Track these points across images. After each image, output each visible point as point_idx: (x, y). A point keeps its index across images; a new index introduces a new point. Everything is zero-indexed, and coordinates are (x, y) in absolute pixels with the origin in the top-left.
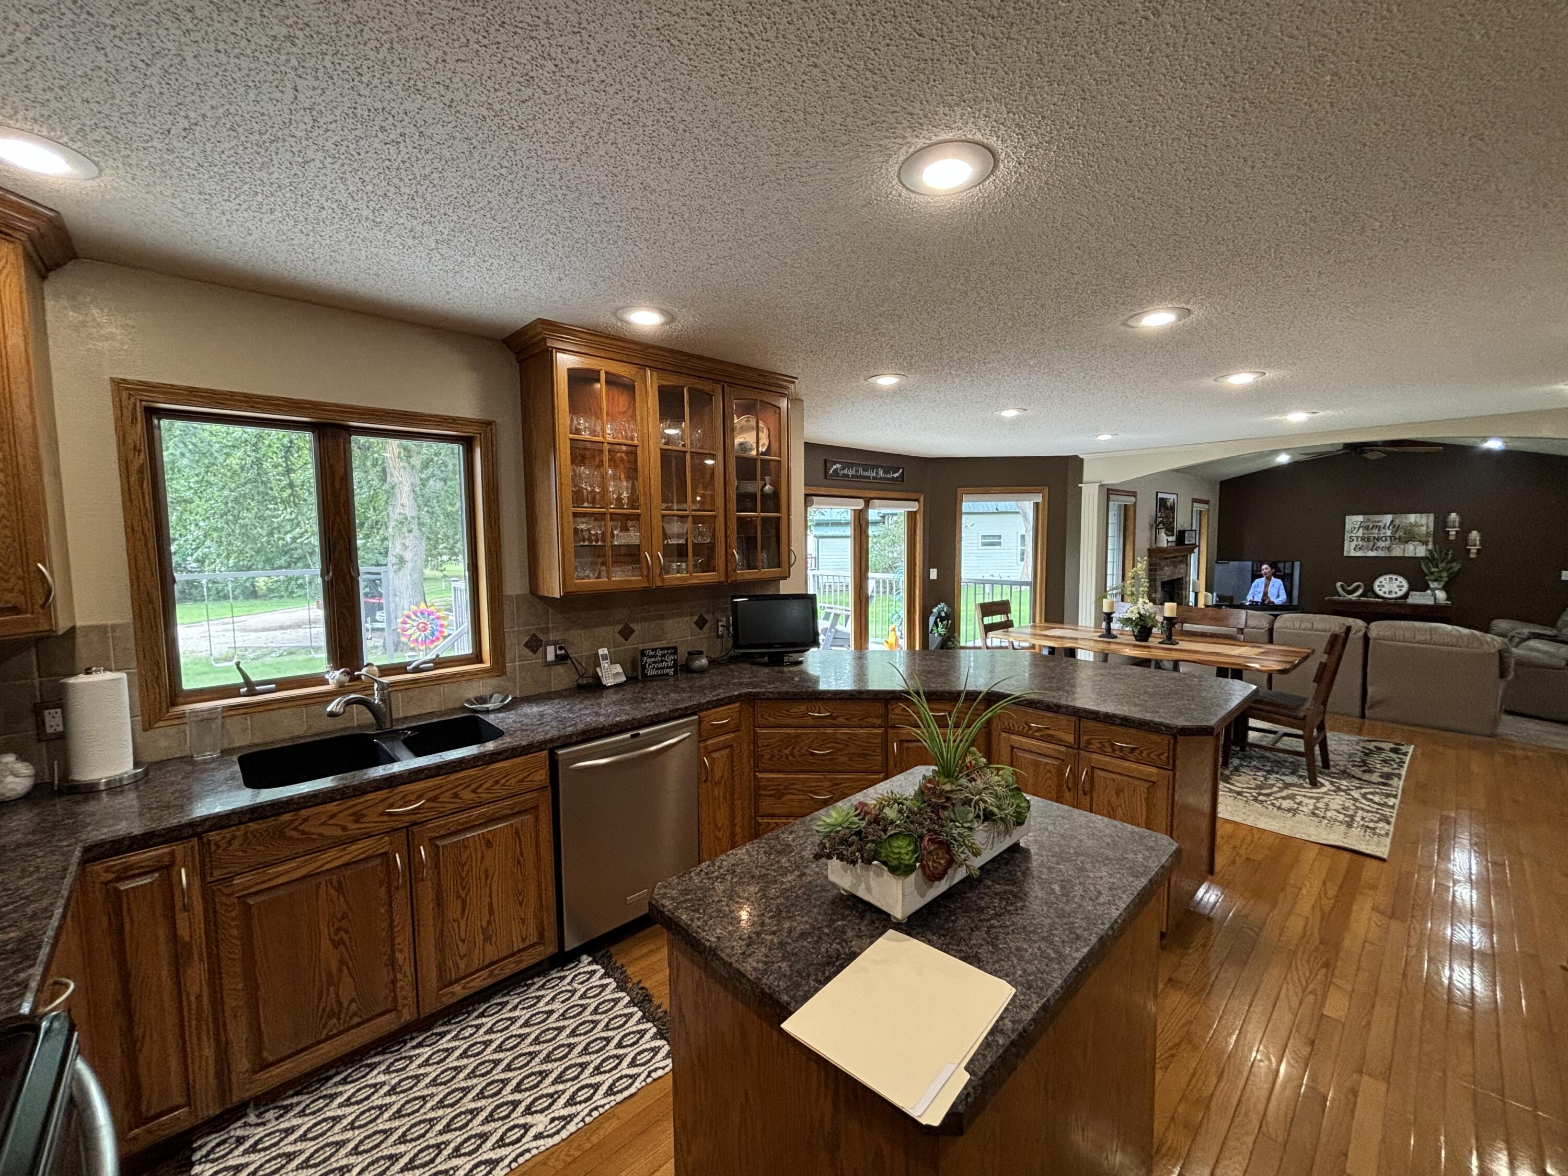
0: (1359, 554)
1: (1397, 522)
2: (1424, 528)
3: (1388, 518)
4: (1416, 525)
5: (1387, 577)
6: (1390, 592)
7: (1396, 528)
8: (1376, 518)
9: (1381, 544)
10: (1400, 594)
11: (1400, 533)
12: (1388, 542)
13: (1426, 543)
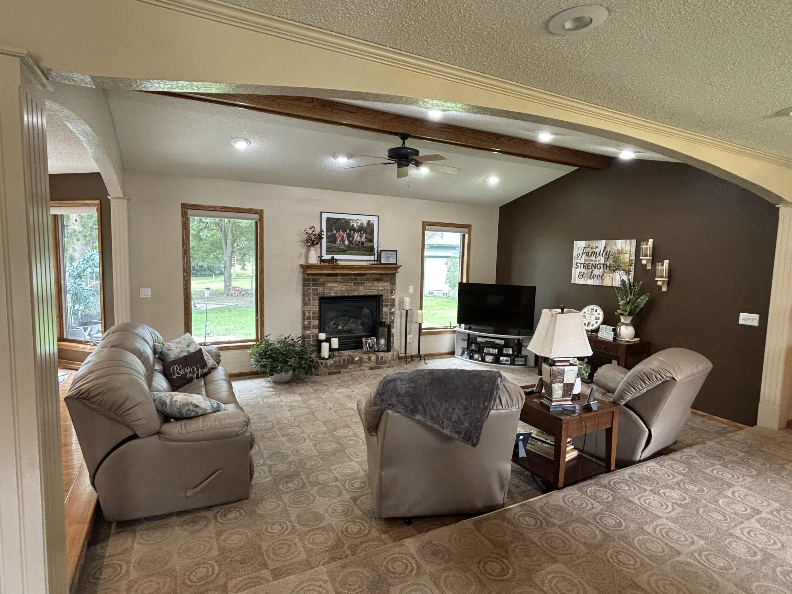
0: (581, 282)
1: (608, 249)
2: (627, 256)
3: (603, 243)
4: (620, 252)
5: (590, 307)
6: (589, 324)
7: (608, 255)
8: (594, 243)
9: (597, 272)
10: (596, 326)
11: (610, 262)
12: (602, 270)
13: (628, 273)
